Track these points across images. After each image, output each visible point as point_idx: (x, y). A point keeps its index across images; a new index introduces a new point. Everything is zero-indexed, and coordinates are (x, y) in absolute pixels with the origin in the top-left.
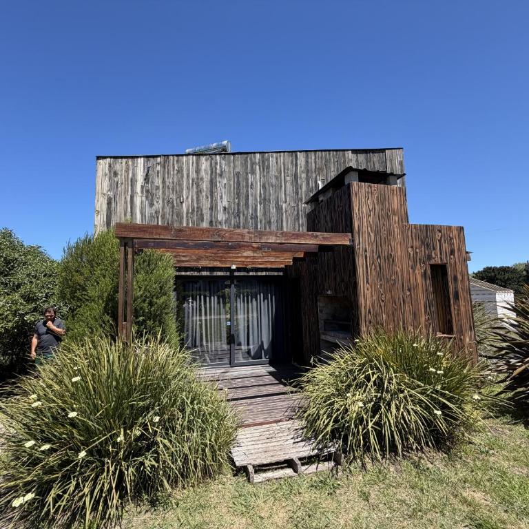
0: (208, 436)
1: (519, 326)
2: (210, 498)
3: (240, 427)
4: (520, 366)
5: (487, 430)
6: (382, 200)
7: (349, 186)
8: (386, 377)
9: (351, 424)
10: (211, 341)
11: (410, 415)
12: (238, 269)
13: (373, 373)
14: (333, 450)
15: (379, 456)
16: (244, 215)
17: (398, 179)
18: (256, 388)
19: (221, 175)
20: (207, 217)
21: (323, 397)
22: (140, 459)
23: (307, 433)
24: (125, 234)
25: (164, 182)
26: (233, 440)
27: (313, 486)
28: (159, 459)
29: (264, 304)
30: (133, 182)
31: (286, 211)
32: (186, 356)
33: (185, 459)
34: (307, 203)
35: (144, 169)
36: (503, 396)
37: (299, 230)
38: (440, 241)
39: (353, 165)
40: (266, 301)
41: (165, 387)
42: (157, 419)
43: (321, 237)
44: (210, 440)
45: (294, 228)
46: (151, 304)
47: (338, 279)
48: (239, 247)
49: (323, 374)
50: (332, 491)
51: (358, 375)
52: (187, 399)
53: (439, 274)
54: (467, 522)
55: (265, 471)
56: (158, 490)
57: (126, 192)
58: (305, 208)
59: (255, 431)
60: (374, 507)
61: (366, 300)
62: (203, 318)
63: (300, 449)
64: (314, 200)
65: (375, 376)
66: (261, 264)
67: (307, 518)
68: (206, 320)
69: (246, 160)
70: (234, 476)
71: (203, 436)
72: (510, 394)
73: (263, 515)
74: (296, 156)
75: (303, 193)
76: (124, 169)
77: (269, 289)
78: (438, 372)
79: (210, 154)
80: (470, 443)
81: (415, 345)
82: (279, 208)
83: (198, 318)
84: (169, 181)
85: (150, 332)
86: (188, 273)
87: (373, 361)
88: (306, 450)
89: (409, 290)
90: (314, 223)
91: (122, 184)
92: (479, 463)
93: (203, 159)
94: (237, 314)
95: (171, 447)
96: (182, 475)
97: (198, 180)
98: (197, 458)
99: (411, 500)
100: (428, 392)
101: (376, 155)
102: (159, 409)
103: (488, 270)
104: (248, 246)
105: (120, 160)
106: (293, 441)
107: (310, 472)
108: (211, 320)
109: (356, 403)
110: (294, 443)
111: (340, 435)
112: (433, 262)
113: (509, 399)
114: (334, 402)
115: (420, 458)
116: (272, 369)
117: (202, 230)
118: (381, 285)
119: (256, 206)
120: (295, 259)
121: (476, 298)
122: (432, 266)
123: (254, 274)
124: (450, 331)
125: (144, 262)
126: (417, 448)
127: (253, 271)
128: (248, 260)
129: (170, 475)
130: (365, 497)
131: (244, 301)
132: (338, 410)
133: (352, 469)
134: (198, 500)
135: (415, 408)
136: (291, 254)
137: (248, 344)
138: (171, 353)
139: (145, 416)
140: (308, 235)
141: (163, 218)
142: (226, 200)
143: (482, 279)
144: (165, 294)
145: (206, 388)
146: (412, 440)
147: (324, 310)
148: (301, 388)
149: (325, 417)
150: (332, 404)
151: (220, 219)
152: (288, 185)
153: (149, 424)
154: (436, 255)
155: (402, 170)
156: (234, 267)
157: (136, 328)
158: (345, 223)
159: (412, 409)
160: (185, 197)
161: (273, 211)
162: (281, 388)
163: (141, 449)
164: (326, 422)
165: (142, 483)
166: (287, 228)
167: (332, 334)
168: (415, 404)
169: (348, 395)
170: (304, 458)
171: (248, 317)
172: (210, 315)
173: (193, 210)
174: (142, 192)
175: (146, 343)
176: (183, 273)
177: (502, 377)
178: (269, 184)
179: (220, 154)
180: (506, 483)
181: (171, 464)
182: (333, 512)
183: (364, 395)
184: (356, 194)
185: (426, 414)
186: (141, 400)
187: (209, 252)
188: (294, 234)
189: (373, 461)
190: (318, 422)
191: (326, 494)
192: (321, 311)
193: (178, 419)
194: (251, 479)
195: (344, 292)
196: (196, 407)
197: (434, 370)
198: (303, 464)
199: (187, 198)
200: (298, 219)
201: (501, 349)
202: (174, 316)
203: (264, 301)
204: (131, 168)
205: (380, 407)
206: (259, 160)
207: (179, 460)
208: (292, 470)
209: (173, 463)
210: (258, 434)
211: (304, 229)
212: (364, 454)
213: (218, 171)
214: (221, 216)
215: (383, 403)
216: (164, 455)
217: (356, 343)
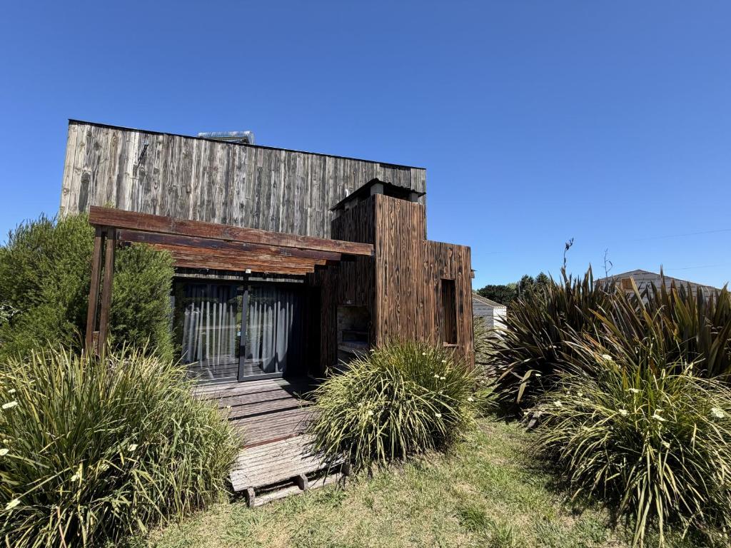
0: (201, 461)
1: (506, 337)
2: (199, 532)
3: (243, 447)
4: (505, 371)
5: (477, 428)
6: (403, 215)
7: (374, 197)
8: (396, 385)
9: (360, 434)
10: (216, 354)
11: (415, 419)
12: (254, 274)
13: (385, 382)
14: (342, 461)
15: (385, 462)
16: (264, 215)
17: (419, 197)
18: (267, 404)
19: (239, 168)
20: (219, 212)
21: (335, 408)
22: (106, 499)
23: (316, 447)
24: (104, 222)
25: (166, 165)
26: (234, 462)
27: (318, 501)
28: (133, 496)
29: (281, 313)
30: (123, 159)
31: (311, 216)
32: (181, 371)
33: (169, 492)
34: (333, 210)
35: (139, 147)
36: (492, 397)
37: (323, 237)
38: (451, 258)
39: (380, 178)
40: (284, 310)
41: (148, 408)
42: (133, 447)
43: (343, 245)
44: (203, 466)
45: (318, 235)
46: (137, 309)
47: (359, 288)
48: (255, 248)
49: (337, 386)
50: (337, 503)
51: (371, 384)
52: (177, 421)
53: (449, 289)
54: (456, 512)
55: (268, 492)
56: (129, 533)
57: (111, 170)
58: (330, 214)
59: (262, 450)
60: (377, 513)
61: (383, 310)
62: (208, 328)
63: (309, 464)
64: (339, 207)
65: (387, 385)
66: (280, 270)
67: (310, 535)
68: (211, 331)
69: (270, 156)
70: (231, 502)
71: (195, 461)
72: (497, 396)
73: (261, 540)
74: (325, 161)
75: (330, 200)
76: (110, 141)
77: (288, 296)
78: (441, 378)
79: (227, 143)
80: (464, 441)
81: (424, 354)
82: (303, 212)
83: (201, 328)
84: (173, 166)
85: (132, 344)
86: (191, 276)
87: (385, 370)
88: (314, 464)
89: (423, 303)
90: (338, 231)
91: (106, 159)
92: (469, 459)
93: (219, 146)
94: (249, 324)
95: (152, 480)
96: (164, 511)
97: (211, 170)
98: (186, 488)
99: (410, 500)
100: (432, 398)
101: (402, 171)
102: (138, 436)
103: (489, 288)
104: (265, 249)
105: (105, 130)
106: (301, 456)
107: (316, 487)
108: (217, 330)
109: (366, 412)
110: (302, 458)
111: (350, 446)
112: (444, 277)
113: (496, 400)
114: (345, 413)
115: (422, 459)
116: (286, 383)
117: (211, 226)
118: (398, 296)
119: (278, 207)
120: (317, 267)
121: (477, 312)
122: (444, 282)
123: (272, 280)
124: (455, 341)
125: (130, 258)
126: (419, 451)
127: (270, 277)
128: (266, 264)
129: (147, 513)
130: (369, 503)
131: (258, 309)
132: (350, 420)
133: (358, 477)
134: (183, 537)
135: (420, 413)
136: (312, 261)
137: (260, 357)
138: (161, 368)
139: (117, 444)
140: (331, 242)
141: (162, 209)
142: (244, 196)
143: (484, 296)
144: (158, 299)
145: (203, 406)
146: (415, 443)
147: (343, 320)
148: (314, 400)
149: (336, 428)
150: (344, 415)
151: (235, 217)
152: (315, 190)
153: (121, 454)
154: (447, 271)
155: (424, 188)
156: (249, 271)
157: (113, 338)
158: (367, 233)
159: (417, 414)
160: (192, 186)
161: (298, 215)
162: (294, 402)
163: (107, 486)
164: (337, 433)
165: (107, 529)
166: (311, 233)
167: (350, 344)
168: (420, 408)
169: (359, 404)
170: (312, 473)
171: (262, 328)
172: (217, 324)
173: (202, 203)
174: (135, 173)
175: (127, 356)
176: (185, 275)
177: (492, 380)
178: (294, 185)
179: (240, 145)
180: (488, 473)
181: (149, 499)
182: (337, 524)
183: (376, 404)
184: (380, 206)
185: (429, 418)
186: (112, 426)
187: (218, 253)
188: (316, 241)
189: (379, 467)
190: (329, 434)
191: (332, 507)
192: (340, 322)
193: (163, 445)
194: (251, 504)
195: (363, 303)
196: (188, 429)
197: (438, 377)
198: (310, 480)
199: (196, 188)
200: (323, 226)
201: (493, 356)
202: (168, 324)
203: (281, 309)
204: (121, 142)
205: (389, 414)
206: (285, 158)
207: (161, 493)
208: (297, 487)
209: (152, 498)
210: (264, 453)
211: (328, 237)
212: (371, 462)
213: (237, 163)
214: (237, 214)
215: (393, 410)
216: (141, 490)
217: (371, 353)
